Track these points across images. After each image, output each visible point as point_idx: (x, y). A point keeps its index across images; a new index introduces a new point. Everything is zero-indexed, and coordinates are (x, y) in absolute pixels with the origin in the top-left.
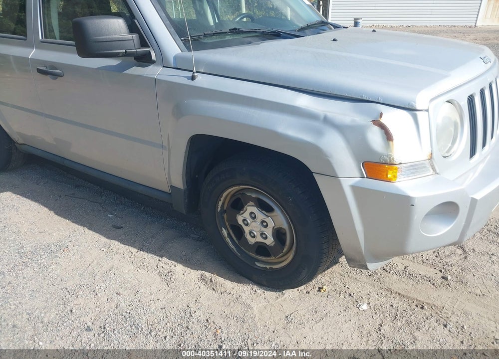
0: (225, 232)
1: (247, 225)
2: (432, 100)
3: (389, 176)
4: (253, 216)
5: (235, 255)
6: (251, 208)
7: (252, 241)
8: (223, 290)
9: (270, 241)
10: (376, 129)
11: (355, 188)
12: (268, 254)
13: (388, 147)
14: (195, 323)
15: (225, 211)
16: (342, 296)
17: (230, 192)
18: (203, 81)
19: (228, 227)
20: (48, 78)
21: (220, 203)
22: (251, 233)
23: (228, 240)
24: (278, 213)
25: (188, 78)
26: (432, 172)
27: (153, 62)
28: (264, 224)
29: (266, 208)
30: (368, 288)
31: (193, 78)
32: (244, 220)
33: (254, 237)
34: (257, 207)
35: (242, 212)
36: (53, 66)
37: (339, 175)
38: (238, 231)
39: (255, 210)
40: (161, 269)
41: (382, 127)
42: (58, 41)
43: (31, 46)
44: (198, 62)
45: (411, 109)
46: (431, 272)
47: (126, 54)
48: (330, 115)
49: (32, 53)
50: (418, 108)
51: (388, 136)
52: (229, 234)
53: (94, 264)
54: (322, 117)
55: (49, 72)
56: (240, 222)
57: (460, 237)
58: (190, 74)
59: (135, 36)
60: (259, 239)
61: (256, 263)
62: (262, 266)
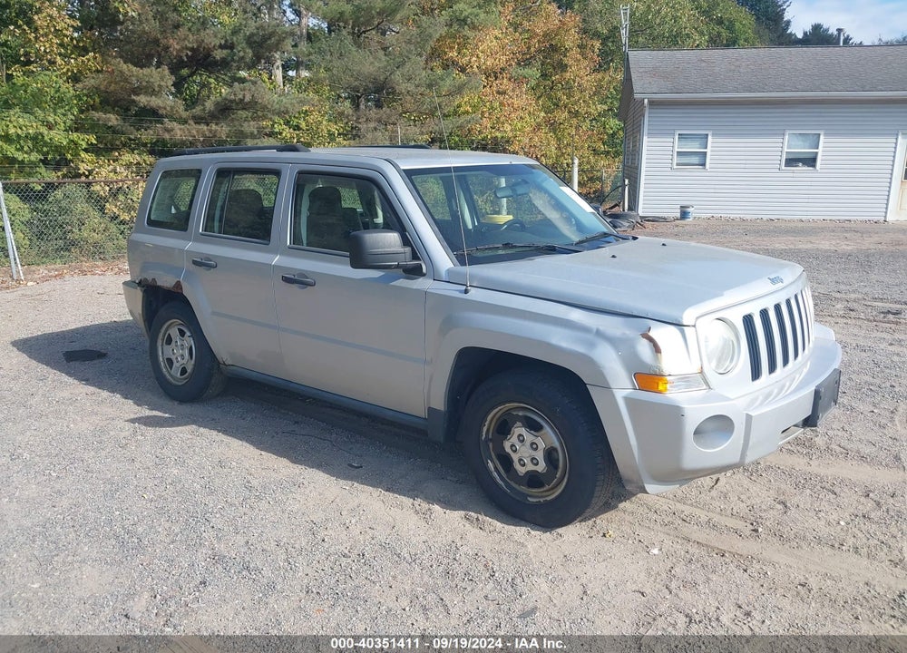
0: (490, 464)
1: (515, 451)
2: (697, 318)
3: (661, 388)
4: (521, 439)
5: (505, 492)
6: (519, 430)
7: (521, 470)
8: (491, 528)
9: (542, 467)
10: (645, 341)
11: (627, 400)
12: (541, 485)
13: (657, 359)
14: (463, 555)
15: (491, 440)
16: (630, 542)
17: (496, 414)
18: (475, 294)
19: (494, 456)
20: (295, 287)
21: (485, 429)
22: (520, 460)
23: (495, 474)
24: (547, 429)
25: (460, 291)
26: (705, 387)
27: (424, 275)
28: (534, 446)
29: (534, 427)
30: (662, 536)
31: (466, 292)
32: (512, 446)
33: (524, 465)
34: (525, 427)
35: (509, 437)
36: (303, 274)
37: (612, 387)
38: (506, 461)
39: (523, 431)
40: (418, 508)
41: (651, 340)
42: (305, 247)
43: (276, 252)
44: (472, 277)
45: (679, 325)
46: (740, 525)
47: (398, 267)
48: (601, 328)
49: (276, 260)
50: (685, 324)
51: (657, 349)
52: (496, 468)
53: (338, 500)
54: (595, 330)
55: (297, 280)
56: (508, 449)
57: (741, 458)
58: (464, 288)
59: (408, 249)
60: (530, 467)
61: (529, 499)
62: (535, 500)
